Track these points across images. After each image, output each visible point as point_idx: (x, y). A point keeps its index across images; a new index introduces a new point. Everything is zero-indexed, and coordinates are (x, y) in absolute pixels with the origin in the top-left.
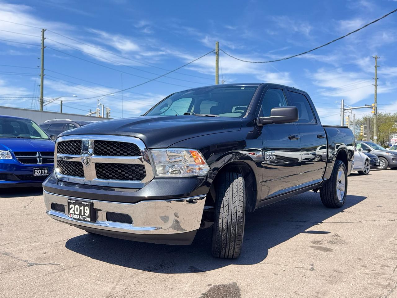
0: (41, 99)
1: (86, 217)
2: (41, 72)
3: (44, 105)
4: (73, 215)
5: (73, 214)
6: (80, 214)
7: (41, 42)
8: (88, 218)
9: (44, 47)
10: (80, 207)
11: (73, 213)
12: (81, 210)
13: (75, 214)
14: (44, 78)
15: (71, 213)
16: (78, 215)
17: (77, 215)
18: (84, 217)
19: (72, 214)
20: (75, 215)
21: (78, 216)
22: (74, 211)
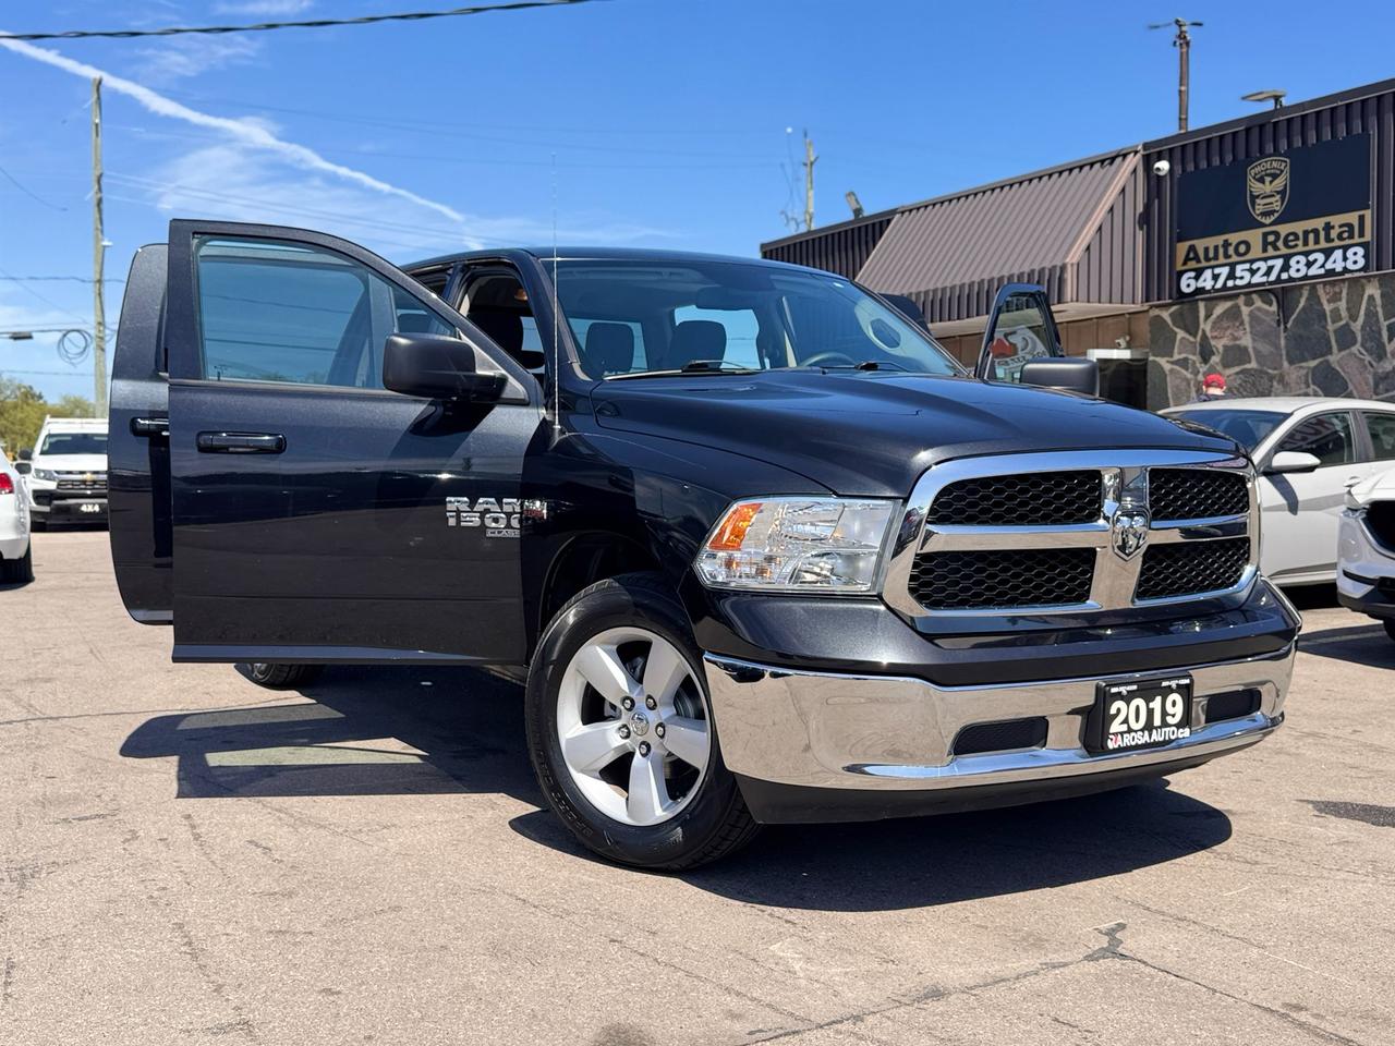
1: (1174, 728)
4: (1125, 735)
5: (1125, 732)
6: (1149, 727)
8: (1181, 730)
10: (1148, 700)
11: (1124, 728)
12: (1150, 712)
13: (1130, 730)
15: (1116, 734)
16: (1142, 730)
17: (1141, 733)
18: (1167, 729)
19: (1122, 733)
20: (1133, 734)
21: (1146, 733)
22: (1126, 721)
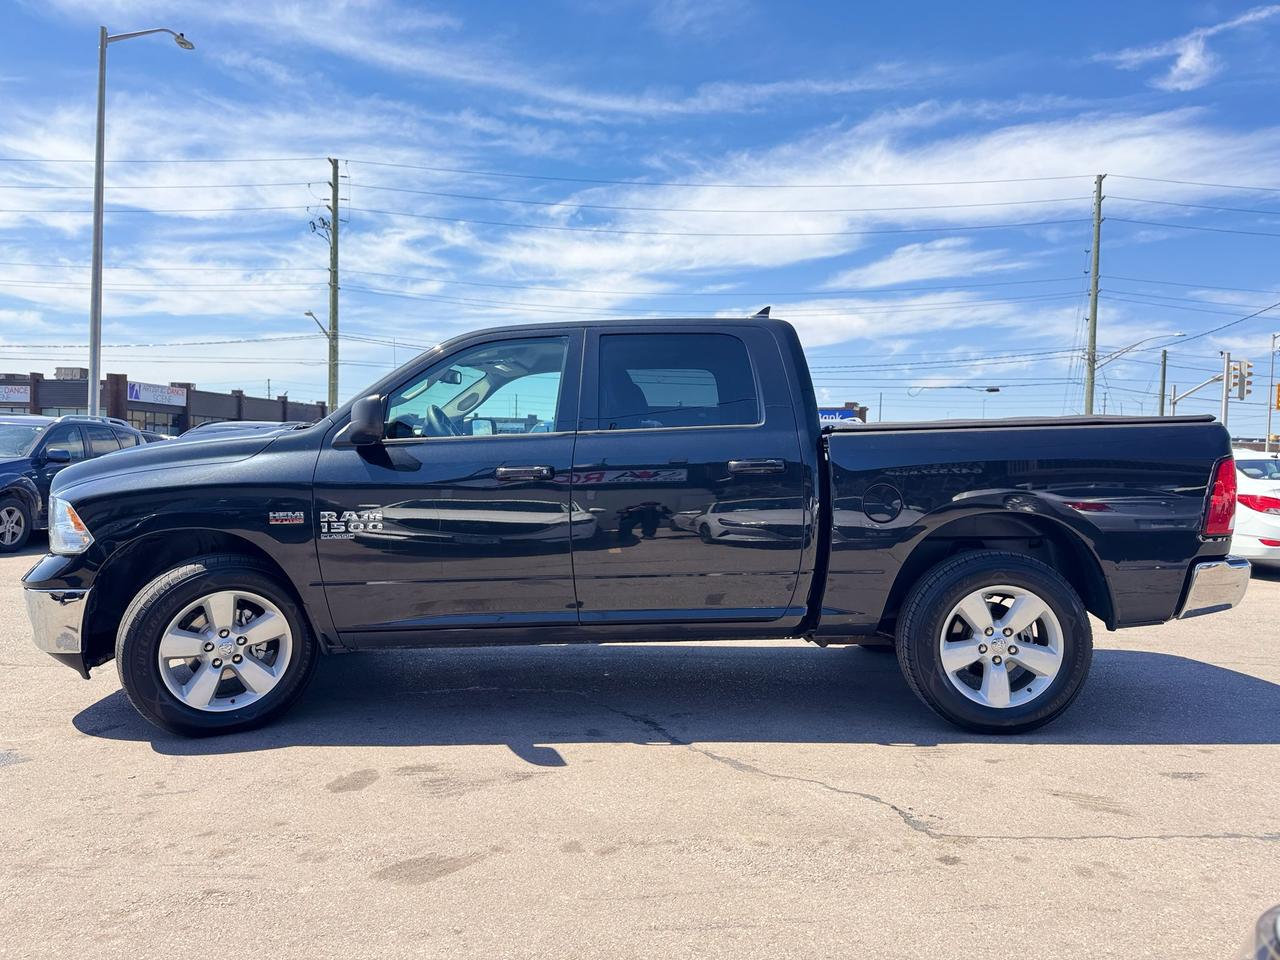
0: (1089, 353)
2: (1091, 286)
3: (1096, 366)
7: (1094, 208)
9: (1100, 221)
14: (1099, 299)
